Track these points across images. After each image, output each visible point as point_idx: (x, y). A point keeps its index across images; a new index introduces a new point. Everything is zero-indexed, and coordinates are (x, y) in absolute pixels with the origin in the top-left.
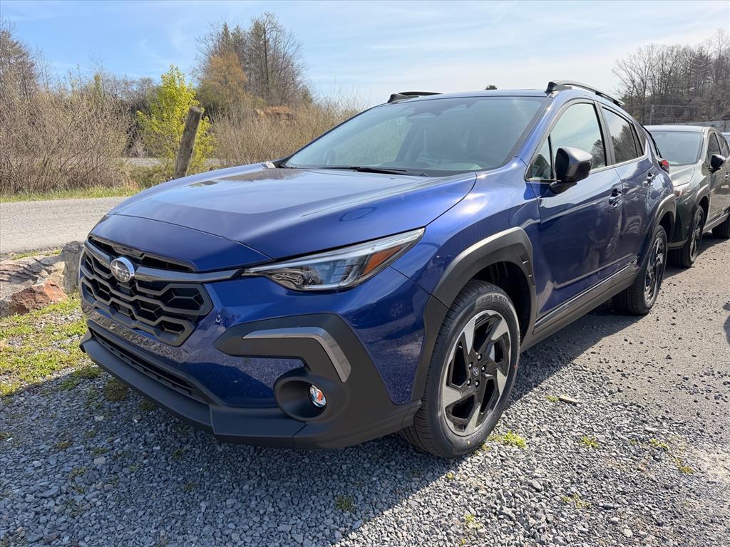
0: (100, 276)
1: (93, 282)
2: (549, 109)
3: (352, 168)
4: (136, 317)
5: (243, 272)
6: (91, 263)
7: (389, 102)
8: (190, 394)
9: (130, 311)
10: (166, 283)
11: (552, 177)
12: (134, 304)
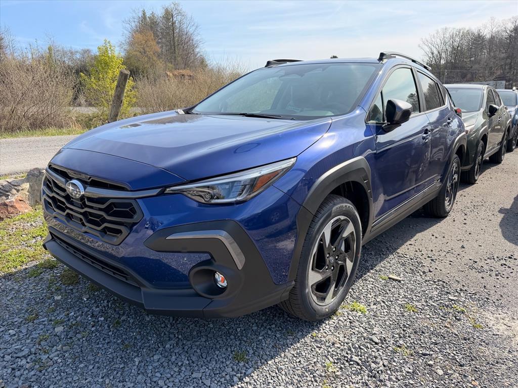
0: (58, 194)
1: (53, 198)
2: (381, 73)
3: (241, 114)
4: (86, 224)
5: (165, 190)
6: (51, 184)
7: (266, 66)
8: (127, 279)
9: (81, 220)
10: (108, 199)
11: (384, 121)
12: (84, 214)
